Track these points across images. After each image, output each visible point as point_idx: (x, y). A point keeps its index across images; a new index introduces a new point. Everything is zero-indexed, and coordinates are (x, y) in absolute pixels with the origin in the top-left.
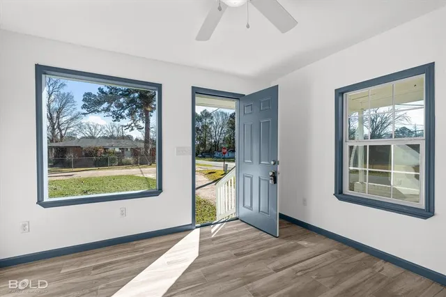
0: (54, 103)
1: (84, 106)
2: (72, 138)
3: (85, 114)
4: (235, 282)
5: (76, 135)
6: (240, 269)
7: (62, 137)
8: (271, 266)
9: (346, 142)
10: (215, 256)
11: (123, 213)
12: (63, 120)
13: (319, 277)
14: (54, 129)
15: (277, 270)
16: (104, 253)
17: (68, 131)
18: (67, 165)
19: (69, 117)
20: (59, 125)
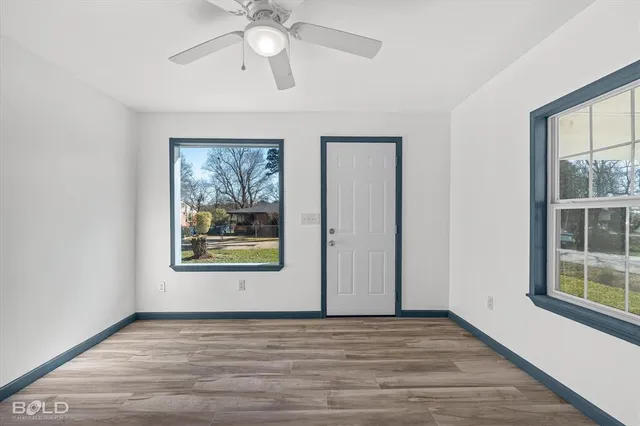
0: (245, 165)
1: (268, 166)
2: (263, 202)
3: (268, 174)
4: (319, 384)
5: (267, 199)
6: (339, 373)
7: (252, 201)
8: (382, 380)
9: (552, 202)
10: (322, 352)
11: (242, 286)
12: (253, 182)
13: (440, 412)
14: (244, 194)
15: (384, 386)
16: (223, 325)
17: (258, 195)
18: (250, 233)
19: (257, 179)
20: (249, 188)
